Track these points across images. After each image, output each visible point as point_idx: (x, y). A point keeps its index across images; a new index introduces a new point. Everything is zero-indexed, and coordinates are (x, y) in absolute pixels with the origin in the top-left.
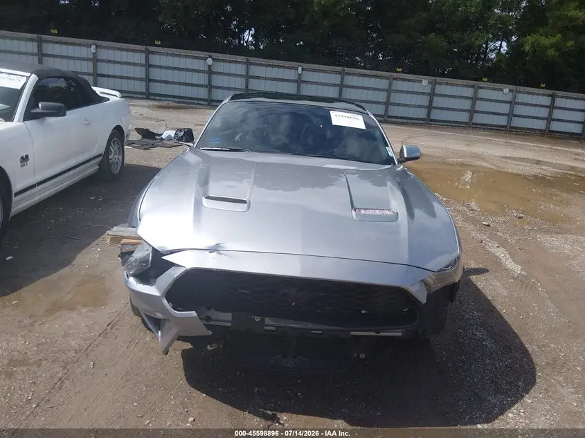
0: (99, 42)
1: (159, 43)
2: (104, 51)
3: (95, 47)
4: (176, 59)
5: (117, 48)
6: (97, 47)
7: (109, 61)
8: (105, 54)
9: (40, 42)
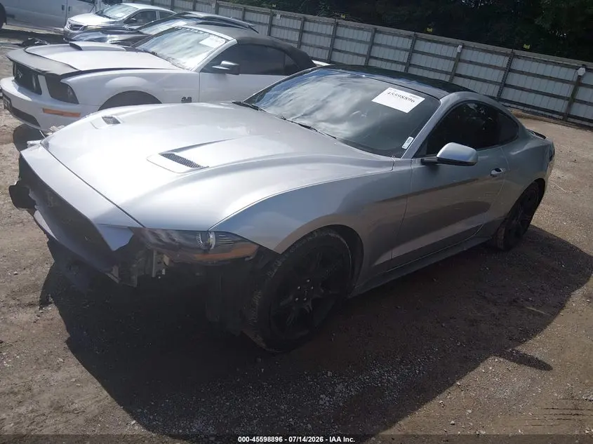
0: (467, 43)
1: (528, 47)
2: (469, 52)
3: (461, 46)
4: (543, 66)
5: (482, 50)
6: (464, 47)
7: (471, 62)
8: (469, 55)
9: (416, 39)
